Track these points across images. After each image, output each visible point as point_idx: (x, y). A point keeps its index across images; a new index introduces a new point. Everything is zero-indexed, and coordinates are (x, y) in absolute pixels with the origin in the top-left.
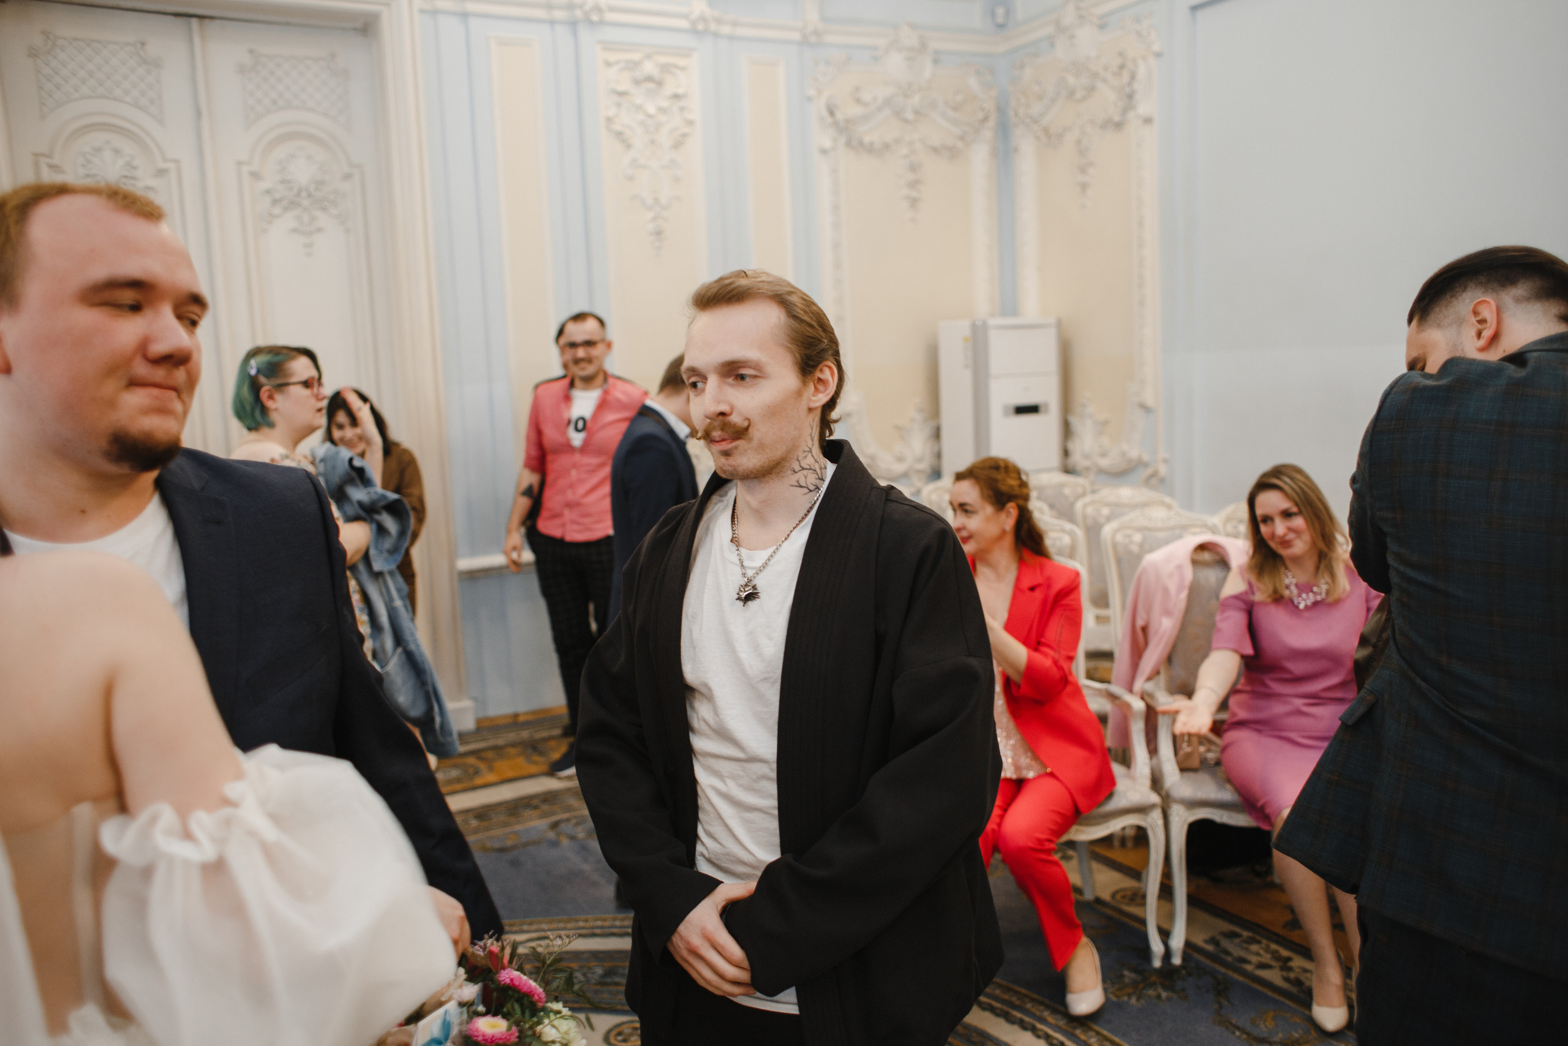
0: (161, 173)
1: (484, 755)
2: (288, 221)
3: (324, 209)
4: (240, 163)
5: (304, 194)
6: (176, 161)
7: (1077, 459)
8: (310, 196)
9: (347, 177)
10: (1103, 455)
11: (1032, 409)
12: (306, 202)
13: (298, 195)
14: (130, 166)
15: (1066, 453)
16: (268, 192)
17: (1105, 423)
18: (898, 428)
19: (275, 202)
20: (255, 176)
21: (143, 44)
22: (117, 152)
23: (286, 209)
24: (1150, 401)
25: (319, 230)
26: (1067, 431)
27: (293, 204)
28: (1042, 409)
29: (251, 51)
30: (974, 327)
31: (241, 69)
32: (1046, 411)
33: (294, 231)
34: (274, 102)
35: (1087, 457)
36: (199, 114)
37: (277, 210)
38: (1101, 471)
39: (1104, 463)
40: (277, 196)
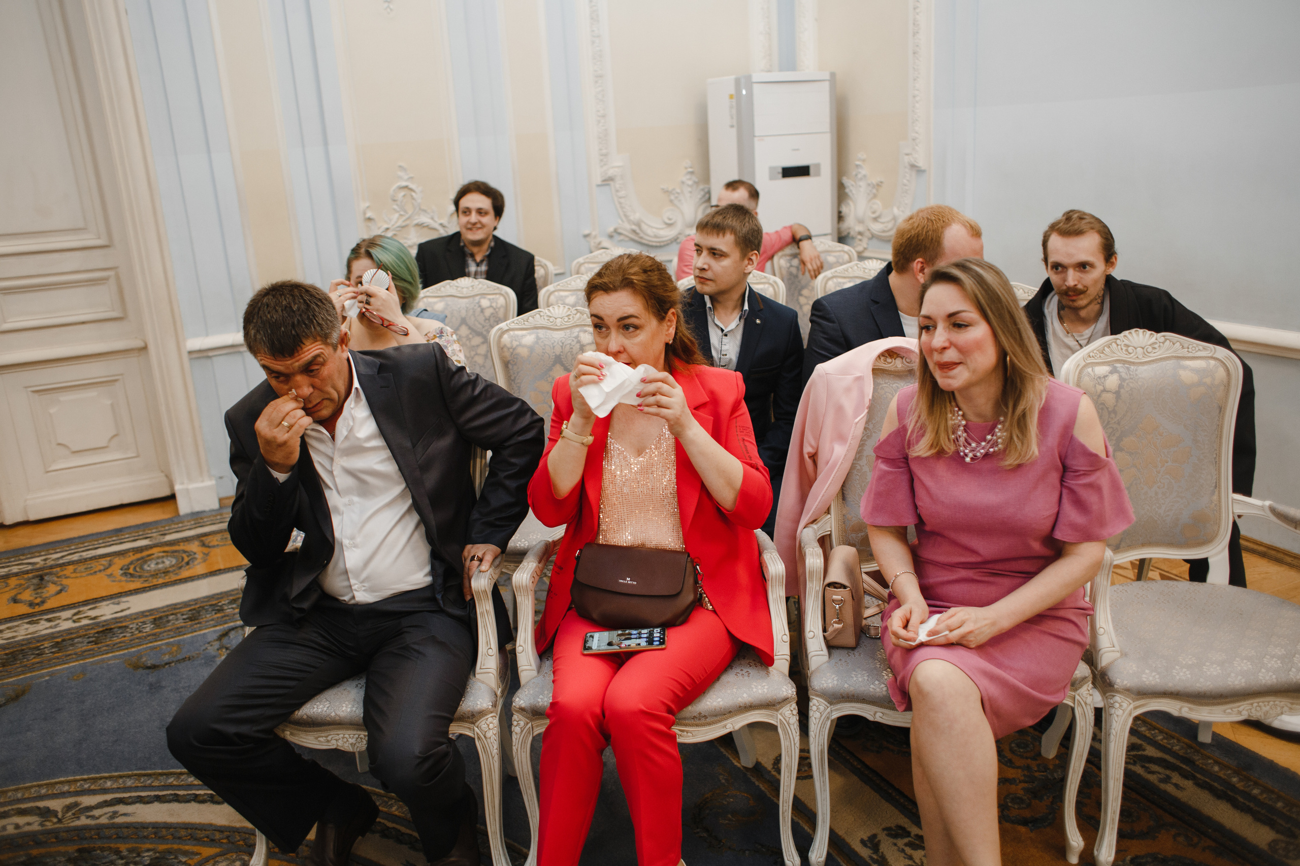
1: (207, 540)
7: (851, 224)
10: (875, 219)
11: (802, 171)
15: (840, 217)
17: (879, 185)
18: (666, 192)
24: (921, 164)
26: (841, 194)
28: (812, 171)
30: (738, 82)
32: (818, 174)
35: (861, 221)
38: (873, 236)
39: (876, 227)
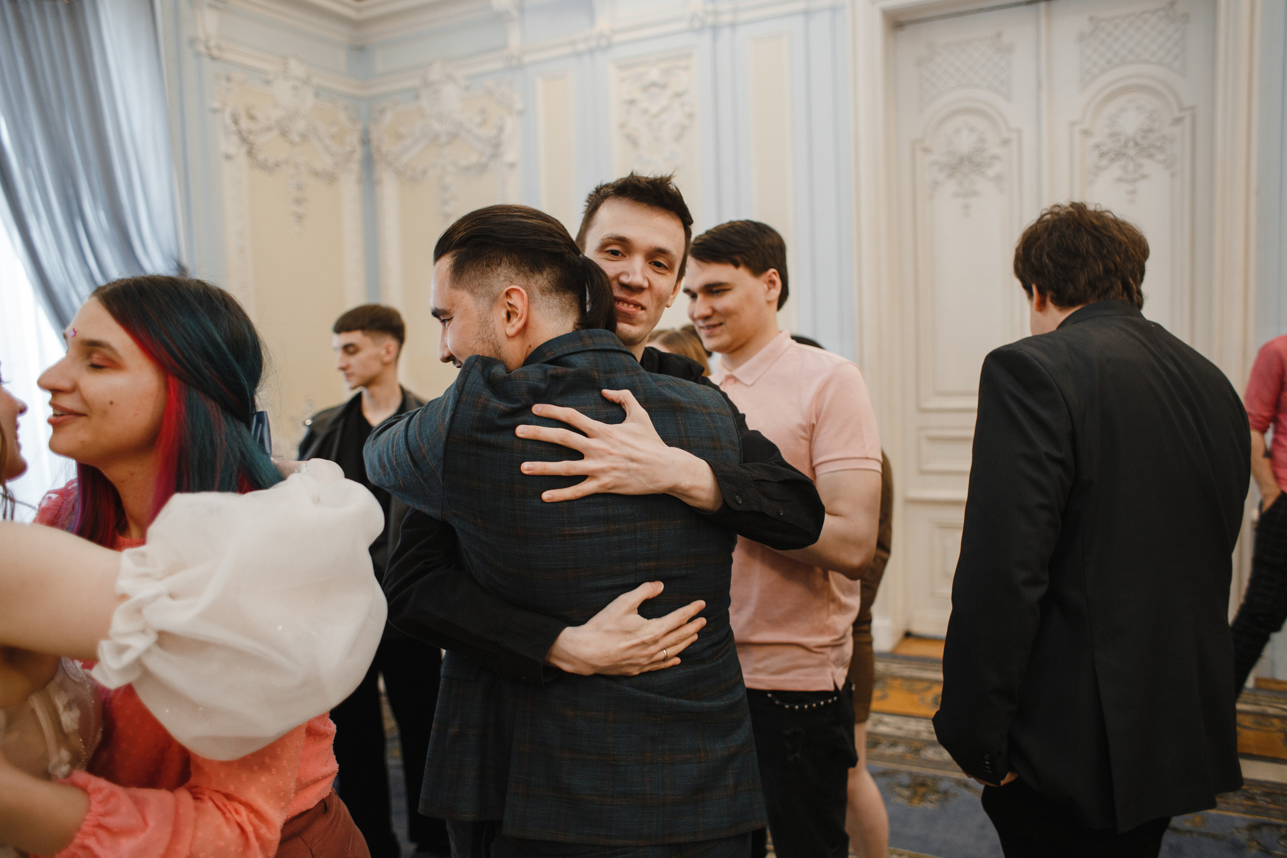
0: (1006, 142)
2: (1115, 171)
3: (1151, 156)
4: (1073, 124)
5: (1131, 144)
6: (1019, 131)
8: (1136, 144)
9: (1178, 121)
12: (1131, 152)
13: (1125, 145)
14: (982, 140)
16: (1097, 146)
19: (1102, 155)
20: (1086, 133)
21: (999, 35)
22: (972, 130)
23: (1112, 160)
25: (1144, 177)
27: (1120, 155)
29: (1091, 19)
31: (1081, 37)
33: (1119, 180)
34: (1109, 62)
36: (1039, 85)
37: (1104, 162)
40: (1105, 149)
